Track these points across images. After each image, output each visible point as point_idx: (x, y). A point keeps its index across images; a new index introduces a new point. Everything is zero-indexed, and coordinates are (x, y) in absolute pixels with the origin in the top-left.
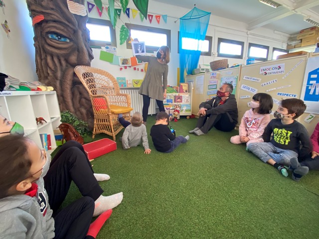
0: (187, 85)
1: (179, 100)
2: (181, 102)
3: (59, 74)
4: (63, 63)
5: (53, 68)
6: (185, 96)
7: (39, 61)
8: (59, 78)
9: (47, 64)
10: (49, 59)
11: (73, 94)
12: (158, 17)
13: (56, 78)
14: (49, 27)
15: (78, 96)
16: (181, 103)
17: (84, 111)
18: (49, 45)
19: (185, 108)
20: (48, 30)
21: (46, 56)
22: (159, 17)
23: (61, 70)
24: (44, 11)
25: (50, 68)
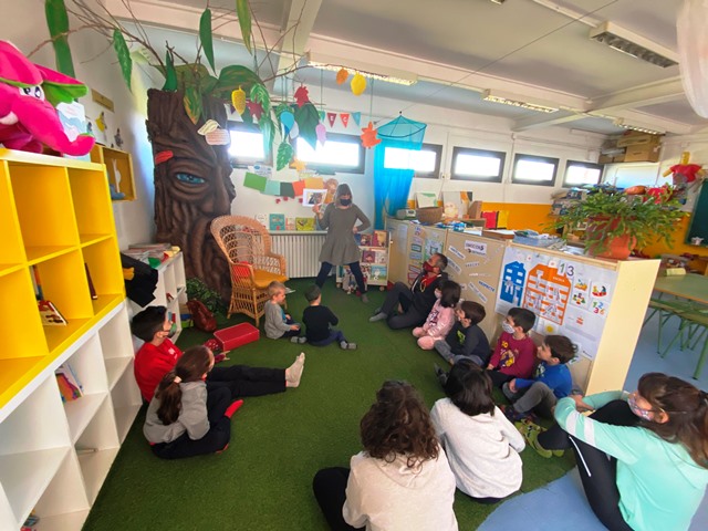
0: (384, 234)
1: (369, 258)
2: (373, 261)
3: (187, 226)
4: (194, 210)
5: (179, 218)
6: (380, 253)
7: (161, 207)
8: (187, 231)
9: (172, 213)
10: (175, 206)
11: (204, 252)
12: (345, 117)
13: (183, 232)
14: (178, 167)
15: (211, 255)
16: (372, 264)
17: (217, 276)
18: (177, 189)
19: (377, 274)
20: (177, 170)
21: (172, 202)
22: (347, 116)
23: (191, 220)
24: (173, 144)
25: (176, 219)
